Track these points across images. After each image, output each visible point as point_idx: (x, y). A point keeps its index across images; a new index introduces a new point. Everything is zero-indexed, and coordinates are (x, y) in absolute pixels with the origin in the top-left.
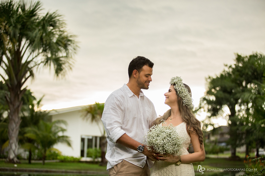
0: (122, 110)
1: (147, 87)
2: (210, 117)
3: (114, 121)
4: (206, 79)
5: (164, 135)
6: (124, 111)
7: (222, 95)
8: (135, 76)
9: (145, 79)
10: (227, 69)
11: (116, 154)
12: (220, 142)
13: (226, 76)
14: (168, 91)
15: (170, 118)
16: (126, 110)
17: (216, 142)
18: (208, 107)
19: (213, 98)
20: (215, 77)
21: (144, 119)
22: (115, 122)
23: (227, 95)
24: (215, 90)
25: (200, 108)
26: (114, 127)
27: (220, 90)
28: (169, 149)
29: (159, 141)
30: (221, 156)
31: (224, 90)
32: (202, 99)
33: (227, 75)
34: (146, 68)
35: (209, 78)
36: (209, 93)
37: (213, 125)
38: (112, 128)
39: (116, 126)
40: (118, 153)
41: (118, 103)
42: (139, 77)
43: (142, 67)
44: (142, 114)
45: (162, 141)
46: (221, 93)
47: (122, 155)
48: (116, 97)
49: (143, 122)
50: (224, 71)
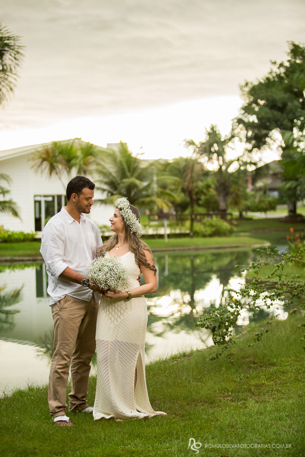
0: (63, 241)
1: (88, 211)
2: (250, 151)
3: (54, 254)
4: (241, 88)
5: (106, 269)
6: (64, 242)
7: (269, 113)
8: (74, 200)
9: (86, 203)
10: (276, 70)
11: (58, 289)
12: (272, 189)
13: (274, 81)
14: (113, 216)
15: (117, 245)
16: (67, 239)
17: (265, 190)
18: (247, 135)
19: (253, 119)
20: (256, 83)
21: (87, 246)
22: (56, 255)
23: (277, 114)
24: (258, 104)
25: (233, 136)
26: (55, 261)
27: (264, 105)
28: (112, 283)
29: (101, 276)
30: (271, 215)
31: (272, 105)
32: (236, 121)
33: (276, 79)
34: (86, 190)
35: (247, 84)
36: (248, 109)
37: (255, 164)
38: (53, 263)
39: (57, 259)
40: (60, 288)
41: (58, 233)
42: (79, 201)
43: (82, 190)
44: (84, 242)
45: (105, 276)
46: (267, 109)
47: (65, 290)
48: (54, 227)
49: (86, 250)
50: (271, 73)
